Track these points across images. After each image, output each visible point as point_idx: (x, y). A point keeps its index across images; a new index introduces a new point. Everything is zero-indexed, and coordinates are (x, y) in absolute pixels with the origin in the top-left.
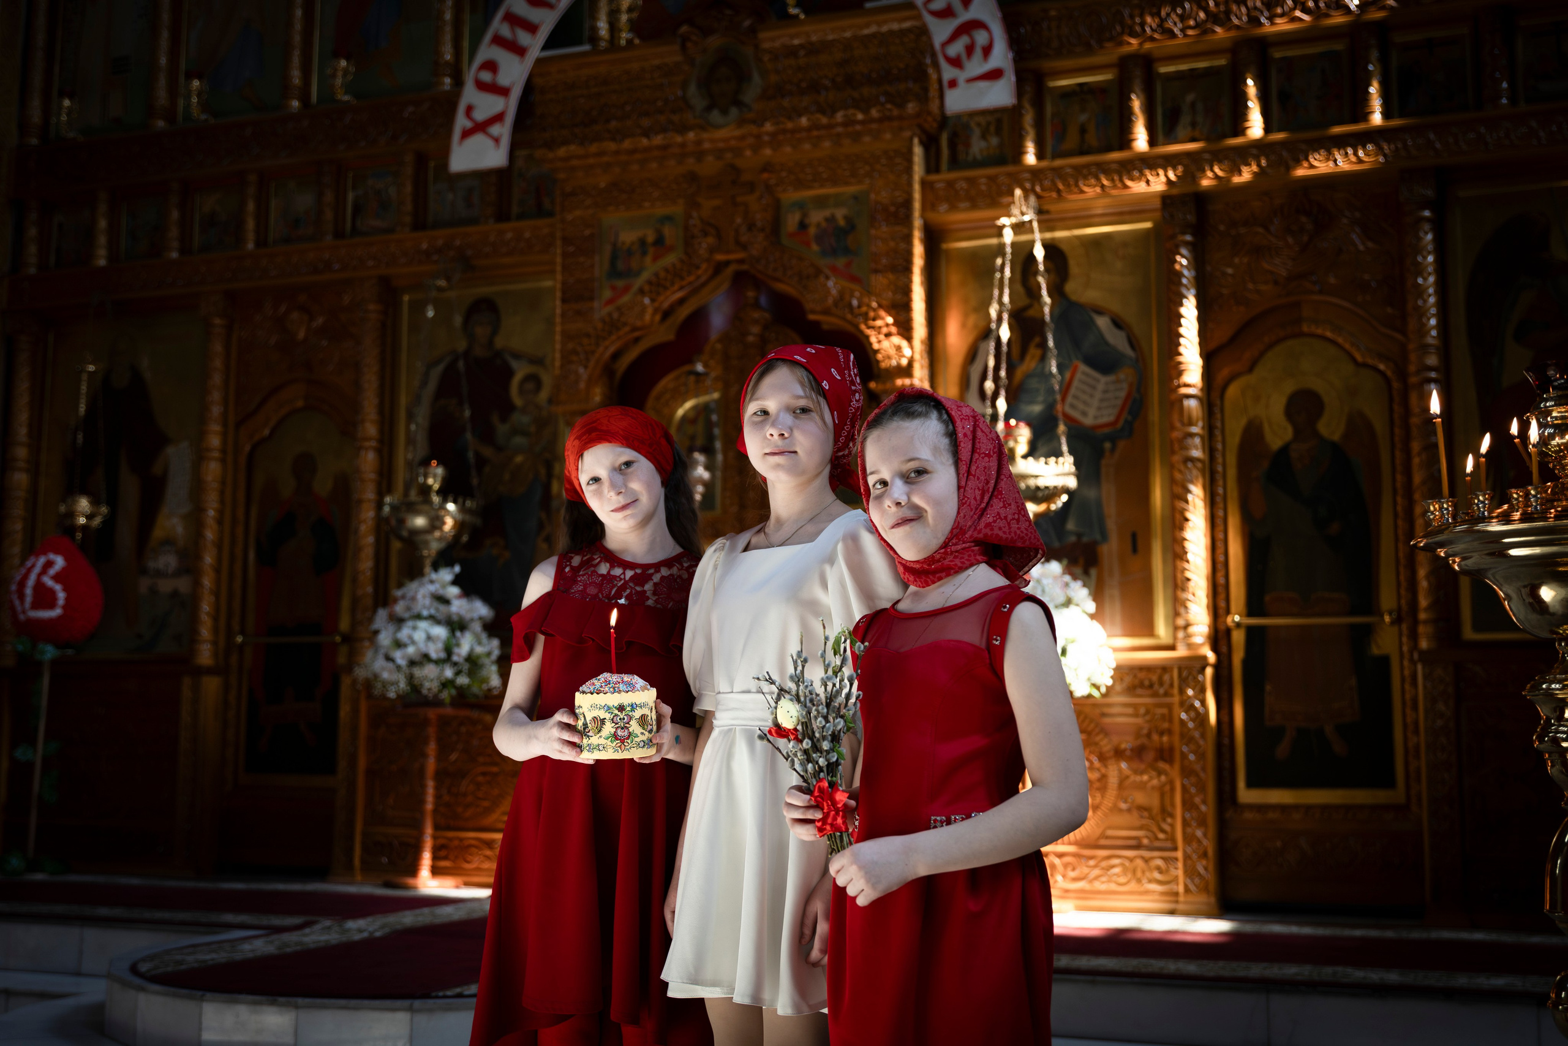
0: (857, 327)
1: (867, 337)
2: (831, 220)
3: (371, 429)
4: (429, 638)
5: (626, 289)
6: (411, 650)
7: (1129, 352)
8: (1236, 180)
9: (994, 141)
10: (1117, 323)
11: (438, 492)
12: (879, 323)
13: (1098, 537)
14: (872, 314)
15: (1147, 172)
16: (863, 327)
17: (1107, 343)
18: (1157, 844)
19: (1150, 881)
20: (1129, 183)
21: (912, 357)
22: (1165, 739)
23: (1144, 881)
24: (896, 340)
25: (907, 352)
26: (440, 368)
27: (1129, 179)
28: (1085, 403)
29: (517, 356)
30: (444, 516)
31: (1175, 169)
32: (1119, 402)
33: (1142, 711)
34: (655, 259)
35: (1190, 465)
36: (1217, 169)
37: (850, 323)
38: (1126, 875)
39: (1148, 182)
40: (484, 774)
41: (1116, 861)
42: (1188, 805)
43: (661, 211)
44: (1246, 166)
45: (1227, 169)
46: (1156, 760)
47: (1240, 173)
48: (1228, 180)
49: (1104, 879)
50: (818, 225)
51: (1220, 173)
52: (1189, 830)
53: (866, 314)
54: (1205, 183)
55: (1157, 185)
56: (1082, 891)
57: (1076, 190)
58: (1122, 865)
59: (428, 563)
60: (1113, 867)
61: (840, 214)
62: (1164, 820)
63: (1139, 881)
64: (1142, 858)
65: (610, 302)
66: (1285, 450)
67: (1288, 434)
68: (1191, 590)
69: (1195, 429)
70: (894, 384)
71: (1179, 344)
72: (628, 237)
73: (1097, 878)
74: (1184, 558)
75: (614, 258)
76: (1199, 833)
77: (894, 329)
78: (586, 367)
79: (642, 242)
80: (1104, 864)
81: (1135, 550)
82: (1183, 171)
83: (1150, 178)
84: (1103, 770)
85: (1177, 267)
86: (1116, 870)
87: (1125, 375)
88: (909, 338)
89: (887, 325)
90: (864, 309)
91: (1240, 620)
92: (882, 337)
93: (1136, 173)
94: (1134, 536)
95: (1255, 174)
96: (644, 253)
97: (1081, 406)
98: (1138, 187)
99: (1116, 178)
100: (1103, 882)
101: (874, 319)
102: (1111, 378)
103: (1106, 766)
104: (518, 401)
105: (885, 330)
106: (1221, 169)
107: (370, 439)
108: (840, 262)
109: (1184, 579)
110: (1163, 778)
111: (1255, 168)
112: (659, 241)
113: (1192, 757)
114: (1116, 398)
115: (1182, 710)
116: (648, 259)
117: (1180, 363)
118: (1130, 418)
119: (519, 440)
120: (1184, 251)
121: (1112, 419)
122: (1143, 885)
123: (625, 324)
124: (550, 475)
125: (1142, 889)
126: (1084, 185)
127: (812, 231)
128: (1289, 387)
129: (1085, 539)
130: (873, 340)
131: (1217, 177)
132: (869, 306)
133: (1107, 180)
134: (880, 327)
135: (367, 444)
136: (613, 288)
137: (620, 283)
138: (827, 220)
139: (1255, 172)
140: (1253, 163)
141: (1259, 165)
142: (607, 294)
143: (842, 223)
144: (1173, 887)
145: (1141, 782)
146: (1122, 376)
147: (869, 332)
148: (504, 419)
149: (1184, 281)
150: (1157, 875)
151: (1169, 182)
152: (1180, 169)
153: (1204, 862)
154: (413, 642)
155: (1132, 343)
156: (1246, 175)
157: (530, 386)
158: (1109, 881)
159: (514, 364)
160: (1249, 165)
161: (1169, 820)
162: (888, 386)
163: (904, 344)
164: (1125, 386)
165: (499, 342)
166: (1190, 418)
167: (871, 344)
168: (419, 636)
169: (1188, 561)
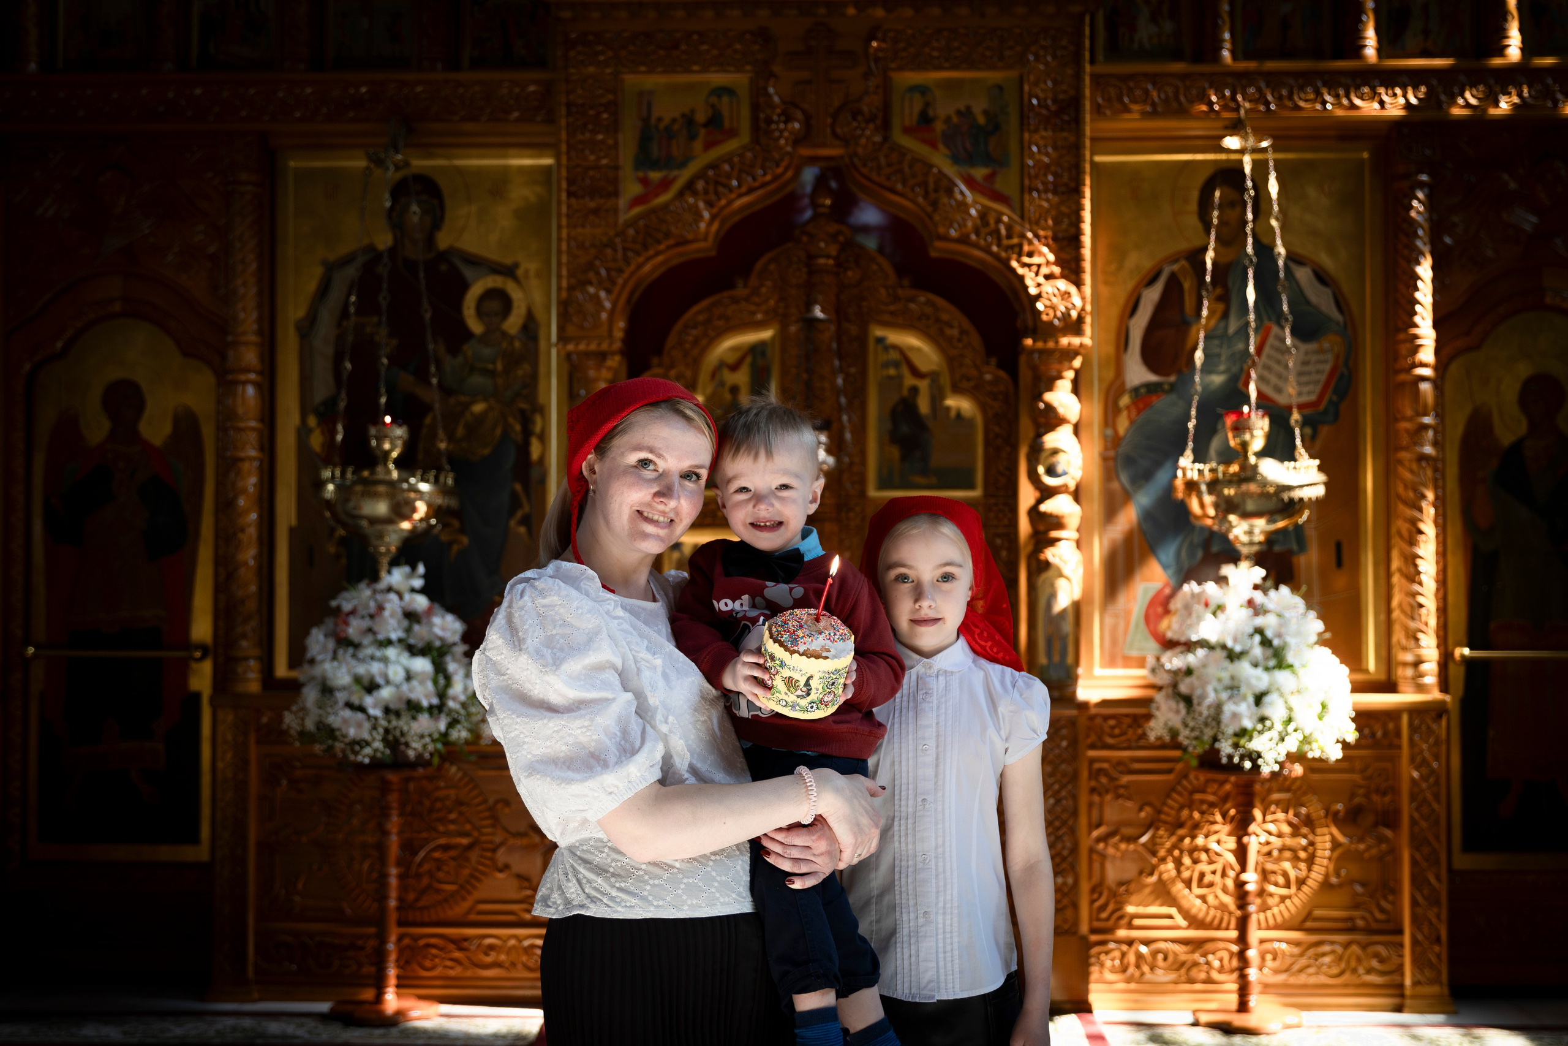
0: (1006, 263)
1: (1021, 278)
2: (966, 114)
3: (251, 357)
4: (409, 677)
5: (665, 184)
6: (386, 693)
7: (1336, 315)
8: (1493, 111)
9: (1168, 26)
10: (1321, 277)
11: (398, 463)
12: (1036, 260)
13: (1295, 547)
14: (1026, 248)
15: (1382, 90)
16: (1014, 264)
17: (1308, 302)
18: (1374, 925)
19: (1369, 971)
20: (1357, 102)
21: (1083, 309)
22: (1387, 799)
23: (1361, 971)
24: (1063, 285)
25: (1077, 300)
26: (352, 271)
27: (1358, 97)
28: (1280, 376)
29: (475, 262)
30: (416, 500)
31: (1415, 88)
32: (1323, 378)
33: (1358, 765)
34: (708, 146)
35: (1424, 464)
36: (1468, 95)
37: (996, 256)
38: (1338, 965)
39: (1382, 103)
40: (446, 848)
41: (1326, 948)
42: (1417, 881)
43: (718, 78)
44: (1504, 95)
45: (1481, 96)
46: (1376, 825)
47: (1496, 104)
48: (1485, 111)
49: (1311, 970)
50: (948, 120)
51: (1473, 101)
52: (1419, 910)
53: (1021, 246)
54: (1456, 111)
55: (1393, 107)
56: (1285, 985)
57: (1290, 104)
58: (1333, 952)
59: (385, 561)
60: (1324, 955)
61: (979, 107)
62: (1385, 898)
63: (1354, 971)
64: (1358, 943)
65: (637, 201)
66: (1517, 446)
67: (1522, 427)
68: (1423, 619)
69: (1427, 420)
70: (1057, 342)
71: (1415, 313)
72: (666, 110)
73: (1301, 970)
74: (1417, 579)
75: (645, 140)
76: (1431, 914)
77: (1057, 270)
78: (609, 291)
79: (689, 120)
80: (1311, 952)
81: (1339, 564)
82: (1425, 93)
83: (1385, 98)
84: (1311, 837)
85: (1413, 214)
86: (1327, 960)
87: (1330, 342)
88: (1078, 284)
89: (1048, 263)
90: (1015, 241)
91: (1470, 653)
92: (1041, 279)
93: (1366, 90)
94: (1339, 547)
95: (1515, 106)
96: (692, 137)
97: (1274, 379)
98: (1368, 108)
99: (1341, 92)
100: (1310, 975)
101: (1030, 255)
102: (1313, 346)
103: (1314, 832)
104: (476, 326)
105: (1044, 270)
106: (1473, 96)
107: (248, 370)
108: (979, 173)
109: (1415, 604)
110: (1384, 847)
111: (1516, 100)
112: (714, 121)
113: (1424, 824)
114: (1318, 372)
115: (1412, 766)
116: (698, 145)
117: (1416, 337)
118: (1335, 398)
119: (477, 380)
120: (1420, 195)
121: (1313, 398)
122: (1359, 976)
123: (667, 235)
124: (527, 433)
125: (1358, 981)
126: (1301, 99)
127: (939, 126)
128: (1524, 370)
129: (1277, 548)
130: (1030, 282)
131: (1468, 105)
132: (1023, 236)
133: (1329, 94)
134: (1039, 266)
135: (243, 377)
136: (645, 181)
137: (655, 176)
138: (959, 113)
139: (1515, 104)
140: (1513, 93)
141: (1520, 95)
142: (633, 189)
143: (981, 120)
144: (1396, 978)
145: (1357, 851)
146: (1326, 345)
147: (1020, 271)
148: (454, 350)
149: (1420, 232)
150: (1375, 963)
151: (1408, 106)
152: (1423, 89)
153: (1437, 949)
154: (388, 682)
155: (1340, 303)
156: (1505, 105)
157: (494, 305)
158: (1317, 973)
159: (468, 272)
160: (1509, 94)
161: (1391, 898)
162: (1051, 344)
163: (1073, 289)
164: (1330, 357)
165: (444, 241)
166: (1425, 405)
167: (1026, 288)
168: (396, 673)
169: (1420, 584)
